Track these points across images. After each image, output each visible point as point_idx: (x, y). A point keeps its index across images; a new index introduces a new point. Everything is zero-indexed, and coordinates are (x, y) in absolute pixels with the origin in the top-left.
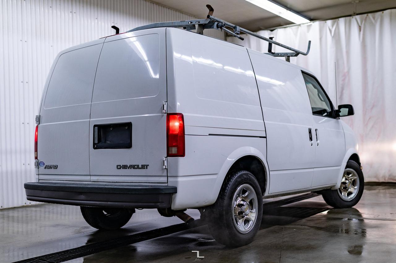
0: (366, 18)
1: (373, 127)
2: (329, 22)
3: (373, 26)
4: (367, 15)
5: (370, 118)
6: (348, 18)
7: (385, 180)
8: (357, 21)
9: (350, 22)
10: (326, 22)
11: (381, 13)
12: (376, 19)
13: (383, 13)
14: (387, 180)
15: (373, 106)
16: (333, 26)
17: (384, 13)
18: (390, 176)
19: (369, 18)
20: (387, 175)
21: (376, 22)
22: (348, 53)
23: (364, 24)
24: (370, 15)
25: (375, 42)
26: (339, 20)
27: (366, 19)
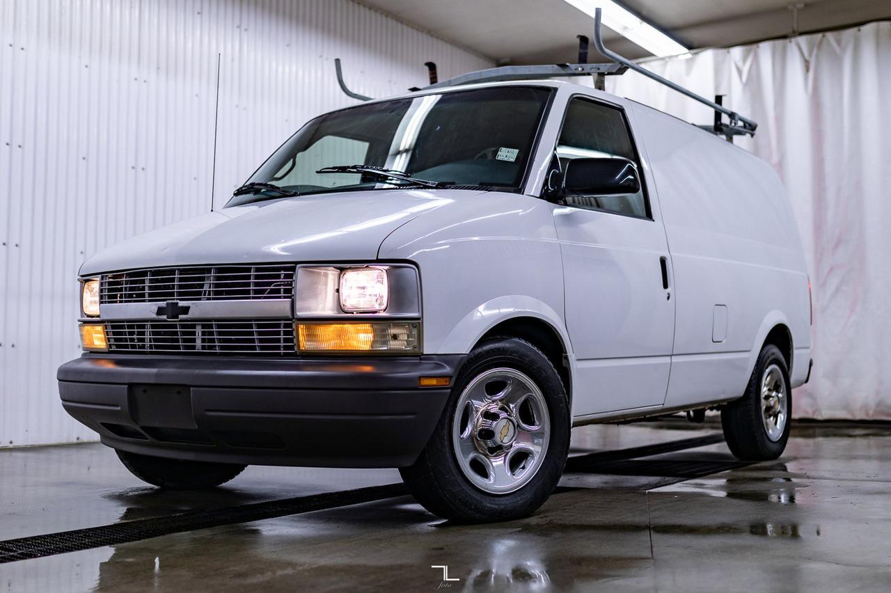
0: (821, 42)
1: (837, 290)
2: (737, 52)
3: (837, 60)
4: (824, 36)
5: (831, 270)
6: (779, 43)
7: (867, 415)
8: (800, 49)
9: (784, 49)
10: (729, 52)
11: (854, 30)
12: (843, 43)
13: (859, 30)
14: (871, 416)
15: (839, 242)
16: (744, 60)
17: (861, 31)
18: (878, 405)
19: (829, 43)
20: (872, 403)
21: (843, 50)
22: (780, 119)
23: (817, 56)
24: (830, 35)
25: (841, 97)
26: (758, 47)
27: (820, 45)
